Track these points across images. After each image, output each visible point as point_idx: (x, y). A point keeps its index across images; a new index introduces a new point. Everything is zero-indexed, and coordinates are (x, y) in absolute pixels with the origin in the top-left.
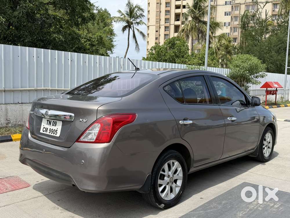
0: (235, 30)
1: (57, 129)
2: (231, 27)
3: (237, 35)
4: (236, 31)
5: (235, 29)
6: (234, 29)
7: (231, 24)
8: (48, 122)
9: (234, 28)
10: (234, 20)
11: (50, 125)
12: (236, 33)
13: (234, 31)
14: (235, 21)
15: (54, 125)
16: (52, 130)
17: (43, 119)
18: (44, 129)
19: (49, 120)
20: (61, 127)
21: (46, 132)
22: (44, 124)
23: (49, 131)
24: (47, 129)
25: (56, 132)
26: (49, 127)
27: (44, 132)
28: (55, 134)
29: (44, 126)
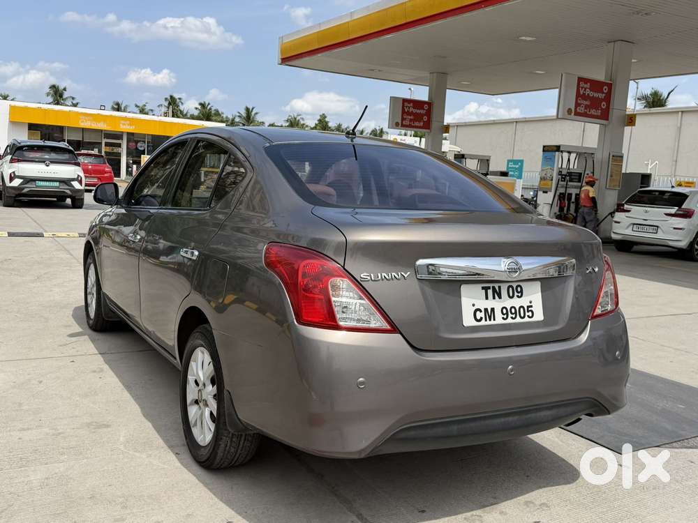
1: (530, 305)
8: (490, 292)
11: (500, 297)
15: (516, 294)
16: (513, 311)
17: (464, 288)
18: (479, 315)
19: (492, 287)
20: (539, 295)
21: (490, 320)
22: (474, 301)
23: (503, 314)
24: (493, 310)
25: (528, 311)
26: (497, 305)
27: (483, 323)
28: (528, 316)
29: (474, 305)
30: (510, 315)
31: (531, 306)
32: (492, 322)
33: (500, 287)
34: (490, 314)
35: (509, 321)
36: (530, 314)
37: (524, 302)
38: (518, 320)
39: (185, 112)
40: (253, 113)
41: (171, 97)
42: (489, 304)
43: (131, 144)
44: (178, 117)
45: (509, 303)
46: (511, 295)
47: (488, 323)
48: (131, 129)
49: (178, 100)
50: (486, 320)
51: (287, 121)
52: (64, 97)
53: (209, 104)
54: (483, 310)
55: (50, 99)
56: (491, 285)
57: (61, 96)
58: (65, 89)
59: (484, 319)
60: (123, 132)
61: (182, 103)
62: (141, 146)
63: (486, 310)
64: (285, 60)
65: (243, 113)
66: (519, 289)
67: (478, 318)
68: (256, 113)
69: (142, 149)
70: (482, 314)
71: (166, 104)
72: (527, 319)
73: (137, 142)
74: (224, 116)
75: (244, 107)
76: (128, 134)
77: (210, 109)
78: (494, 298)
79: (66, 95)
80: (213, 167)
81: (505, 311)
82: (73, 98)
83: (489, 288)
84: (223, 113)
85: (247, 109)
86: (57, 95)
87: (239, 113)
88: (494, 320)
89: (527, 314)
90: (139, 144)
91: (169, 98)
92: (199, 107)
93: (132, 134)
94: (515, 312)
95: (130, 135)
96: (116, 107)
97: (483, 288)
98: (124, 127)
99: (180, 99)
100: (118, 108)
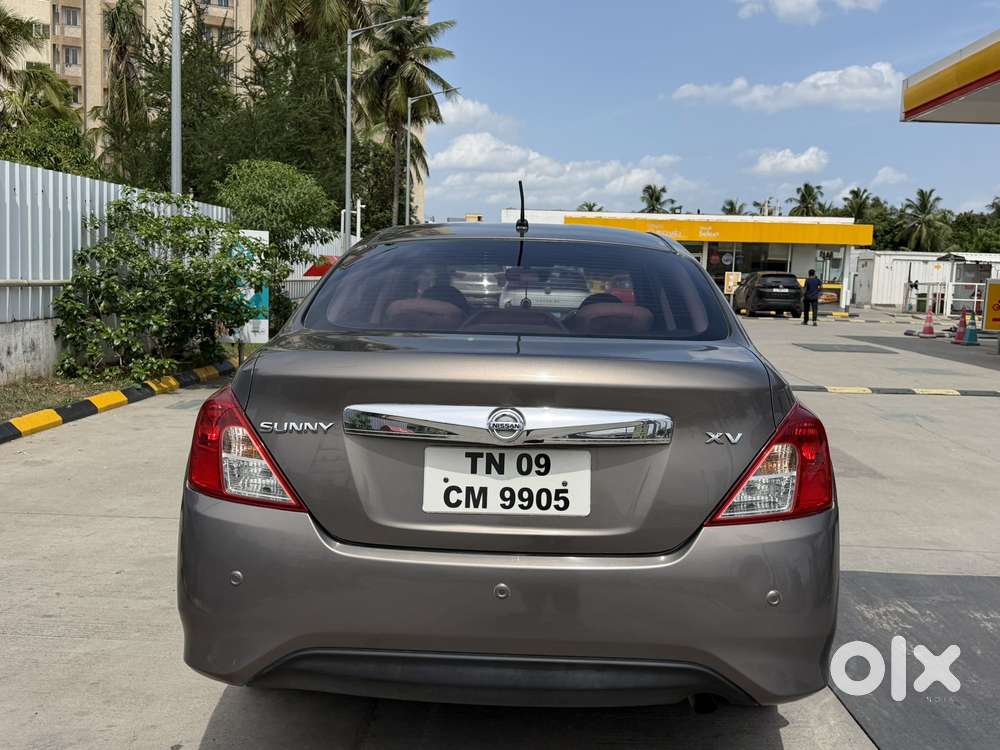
0: (71, 58)
1: (563, 488)
2: (54, 45)
3: (81, 75)
4: (75, 62)
5: (71, 52)
6: (67, 52)
7: (54, 34)
8: (482, 461)
9: (67, 49)
10: (63, 19)
11: (500, 472)
12: (74, 67)
13: (67, 61)
14: (69, 23)
15: (535, 468)
16: (526, 495)
17: (430, 453)
18: (454, 497)
19: (484, 454)
20: (587, 474)
21: (476, 506)
22: (447, 474)
23: (504, 498)
24: (483, 491)
25: (557, 498)
26: (494, 484)
27: (462, 509)
28: (557, 507)
29: (446, 480)
30: (518, 502)
31: (566, 491)
32: (480, 510)
33: (502, 456)
34: (478, 496)
35: (516, 510)
36: (561, 503)
37: (552, 482)
38: (534, 510)
39: (827, 206)
40: (932, 198)
41: (806, 186)
42: (478, 481)
43: (713, 257)
44: (815, 215)
45: (517, 483)
46: (524, 468)
47: (472, 510)
48: (713, 237)
49: (816, 190)
50: (467, 506)
51: (993, 206)
52: (662, 200)
53: (865, 191)
54: (464, 490)
55: (644, 205)
56: (485, 451)
57: (658, 199)
58: (663, 190)
59: (463, 504)
60: (703, 242)
61: (822, 194)
62: (727, 260)
63: (470, 490)
64: (911, 114)
65: (915, 199)
66: (542, 461)
67: (453, 500)
68: (938, 199)
69: (728, 263)
70: (462, 497)
71: (798, 197)
72: (552, 511)
73: (721, 254)
74: (888, 206)
75: (916, 190)
76: (711, 244)
77: (867, 198)
78: (488, 471)
79: (664, 197)
80: (833, 282)
81: (507, 494)
82: (673, 202)
83: (481, 455)
84: (885, 202)
85: (921, 193)
86: (653, 198)
87: (908, 200)
88: (485, 506)
89: (554, 503)
90: (725, 257)
91: (803, 188)
92: (850, 197)
93: (716, 244)
94: (530, 498)
95: (713, 245)
96: (728, 207)
97: (468, 455)
98: (704, 234)
99: (818, 188)
100: (731, 209)
